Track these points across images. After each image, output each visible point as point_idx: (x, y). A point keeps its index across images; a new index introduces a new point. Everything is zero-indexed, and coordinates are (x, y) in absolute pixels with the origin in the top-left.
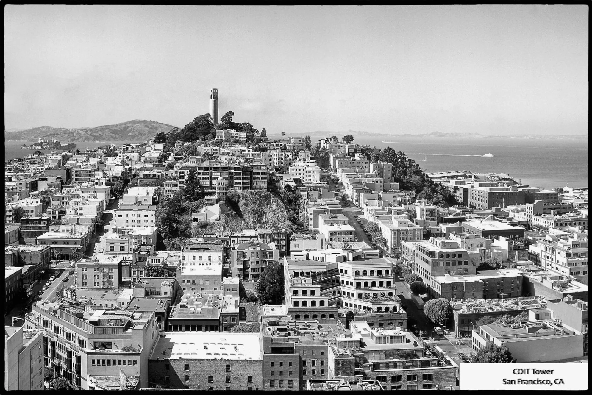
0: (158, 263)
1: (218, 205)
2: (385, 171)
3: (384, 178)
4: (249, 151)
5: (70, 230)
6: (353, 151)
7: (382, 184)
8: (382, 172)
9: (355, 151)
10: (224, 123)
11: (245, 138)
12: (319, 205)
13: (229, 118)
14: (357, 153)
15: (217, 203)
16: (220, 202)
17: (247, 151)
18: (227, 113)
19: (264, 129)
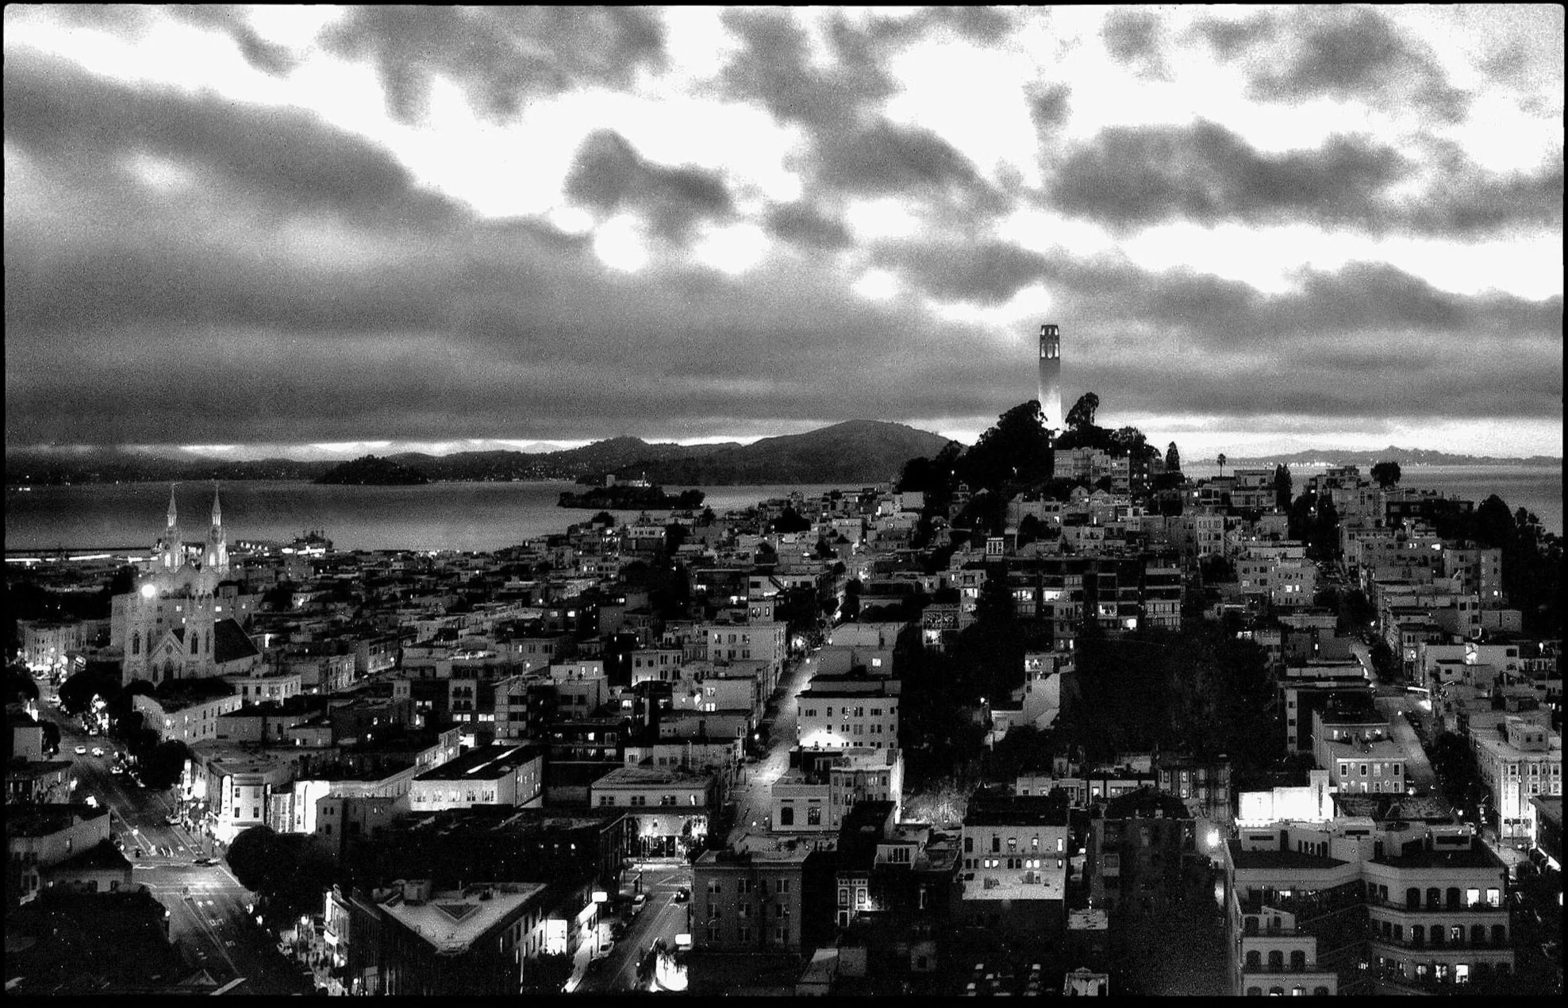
0: (904, 862)
1: (1057, 677)
2: (1483, 571)
3: (1484, 595)
4: (1136, 513)
5: (680, 758)
6: (1400, 512)
7: (1476, 612)
8: (1478, 577)
9: (1405, 510)
10: (1074, 428)
11: (1126, 472)
12: (1312, 679)
13: (1087, 414)
14: (1409, 515)
15: (1056, 671)
16: (1063, 669)
17: (1130, 511)
18: (1082, 398)
19: (1173, 445)
